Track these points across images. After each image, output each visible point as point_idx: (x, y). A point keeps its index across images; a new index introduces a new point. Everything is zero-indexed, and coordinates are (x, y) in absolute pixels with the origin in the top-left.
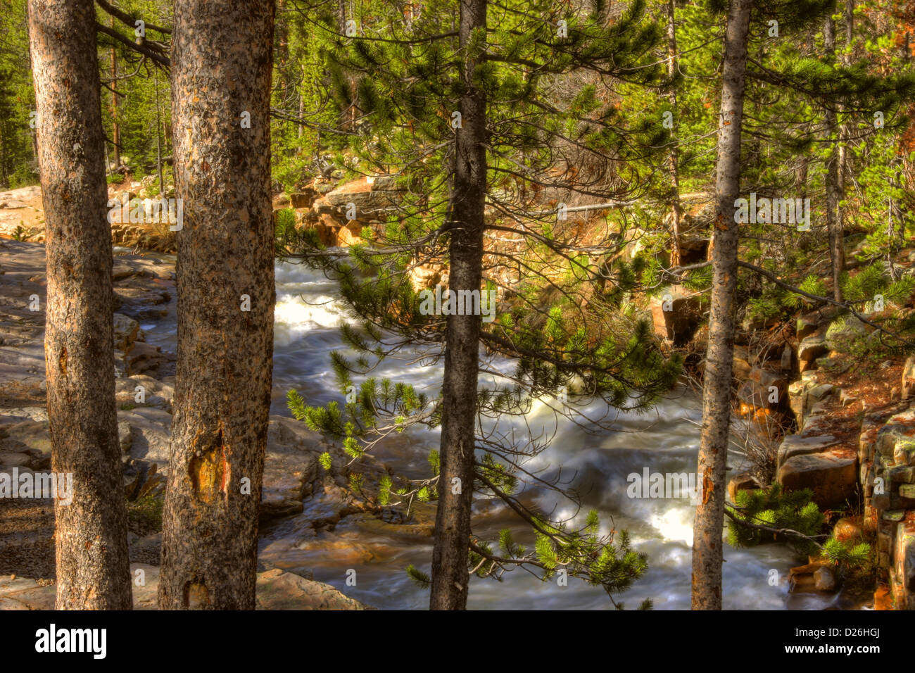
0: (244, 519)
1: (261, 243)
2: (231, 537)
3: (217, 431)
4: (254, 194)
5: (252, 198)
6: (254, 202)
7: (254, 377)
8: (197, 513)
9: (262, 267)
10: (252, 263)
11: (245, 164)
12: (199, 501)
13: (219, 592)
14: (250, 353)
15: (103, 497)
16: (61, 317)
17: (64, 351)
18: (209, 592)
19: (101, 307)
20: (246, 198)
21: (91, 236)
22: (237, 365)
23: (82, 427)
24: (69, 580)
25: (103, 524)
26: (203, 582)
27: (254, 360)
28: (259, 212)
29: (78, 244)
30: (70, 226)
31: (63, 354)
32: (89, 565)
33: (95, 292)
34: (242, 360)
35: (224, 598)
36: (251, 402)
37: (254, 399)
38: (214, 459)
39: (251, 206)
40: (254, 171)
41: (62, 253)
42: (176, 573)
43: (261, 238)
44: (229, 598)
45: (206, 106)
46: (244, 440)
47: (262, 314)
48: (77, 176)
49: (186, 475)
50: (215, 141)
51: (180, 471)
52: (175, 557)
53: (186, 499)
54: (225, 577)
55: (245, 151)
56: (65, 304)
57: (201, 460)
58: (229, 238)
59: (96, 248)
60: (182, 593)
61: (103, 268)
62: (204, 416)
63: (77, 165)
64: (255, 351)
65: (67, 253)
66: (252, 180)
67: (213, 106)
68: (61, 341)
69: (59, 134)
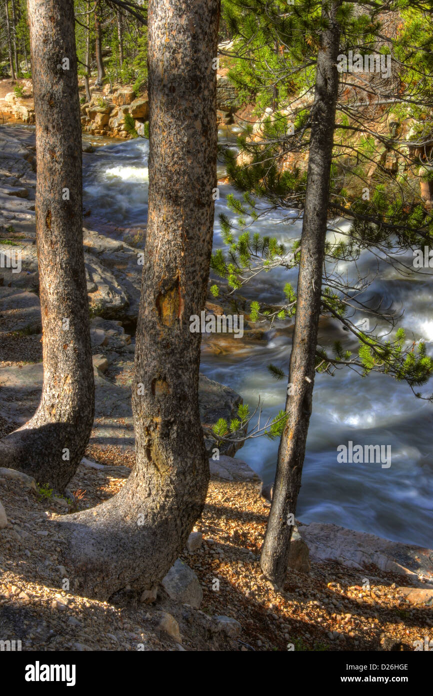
0: (193, 338)
1: (209, 145)
2: (183, 350)
3: (176, 277)
4: (206, 109)
5: (204, 112)
6: (205, 116)
7: (202, 239)
8: (161, 333)
9: (209, 162)
10: (203, 159)
11: (201, 87)
12: (162, 325)
13: (176, 387)
14: (199, 223)
15: (76, 315)
16: (47, 188)
17: (49, 212)
18: (169, 386)
19: (75, 182)
20: (200, 112)
21: (68, 131)
22: (190, 231)
23: (61, 266)
24: (53, 370)
25: (75, 333)
26: (165, 379)
27: (202, 228)
28: (208, 123)
29: (59, 137)
30: (54, 124)
31: (48, 215)
32: (66, 361)
33: (71, 172)
34: (194, 228)
35: (179, 390)
36: (199, 257)
37: (201, 255)
38: (173, 296)
39: (203, 118)
40: (206, 93)
41: (48, 143)
42: (146, 373)
43: (209, 141)
44: (182, 390)
45: (174, 45)
46: (194, 284)
47: (208, 196)
48: (59, 88)
49: (154, 307)
50: (180, 70)
51: (150, 304)
52: (145, 362)
53: (154, 323)
54: (179, 377)
55: (201, 78)
56: (50, 179)
57: (164, 296)
58: (188, 141)
59: (72, 140)
60: (150, 386)
61: (76, 154)
62: (167, 266)
63: (59, 80)
64: (203, 222)
65: (51, 143)
66: (204, 100)
67: (179, 45)
68: (47, 206)
69: (47, 57)
